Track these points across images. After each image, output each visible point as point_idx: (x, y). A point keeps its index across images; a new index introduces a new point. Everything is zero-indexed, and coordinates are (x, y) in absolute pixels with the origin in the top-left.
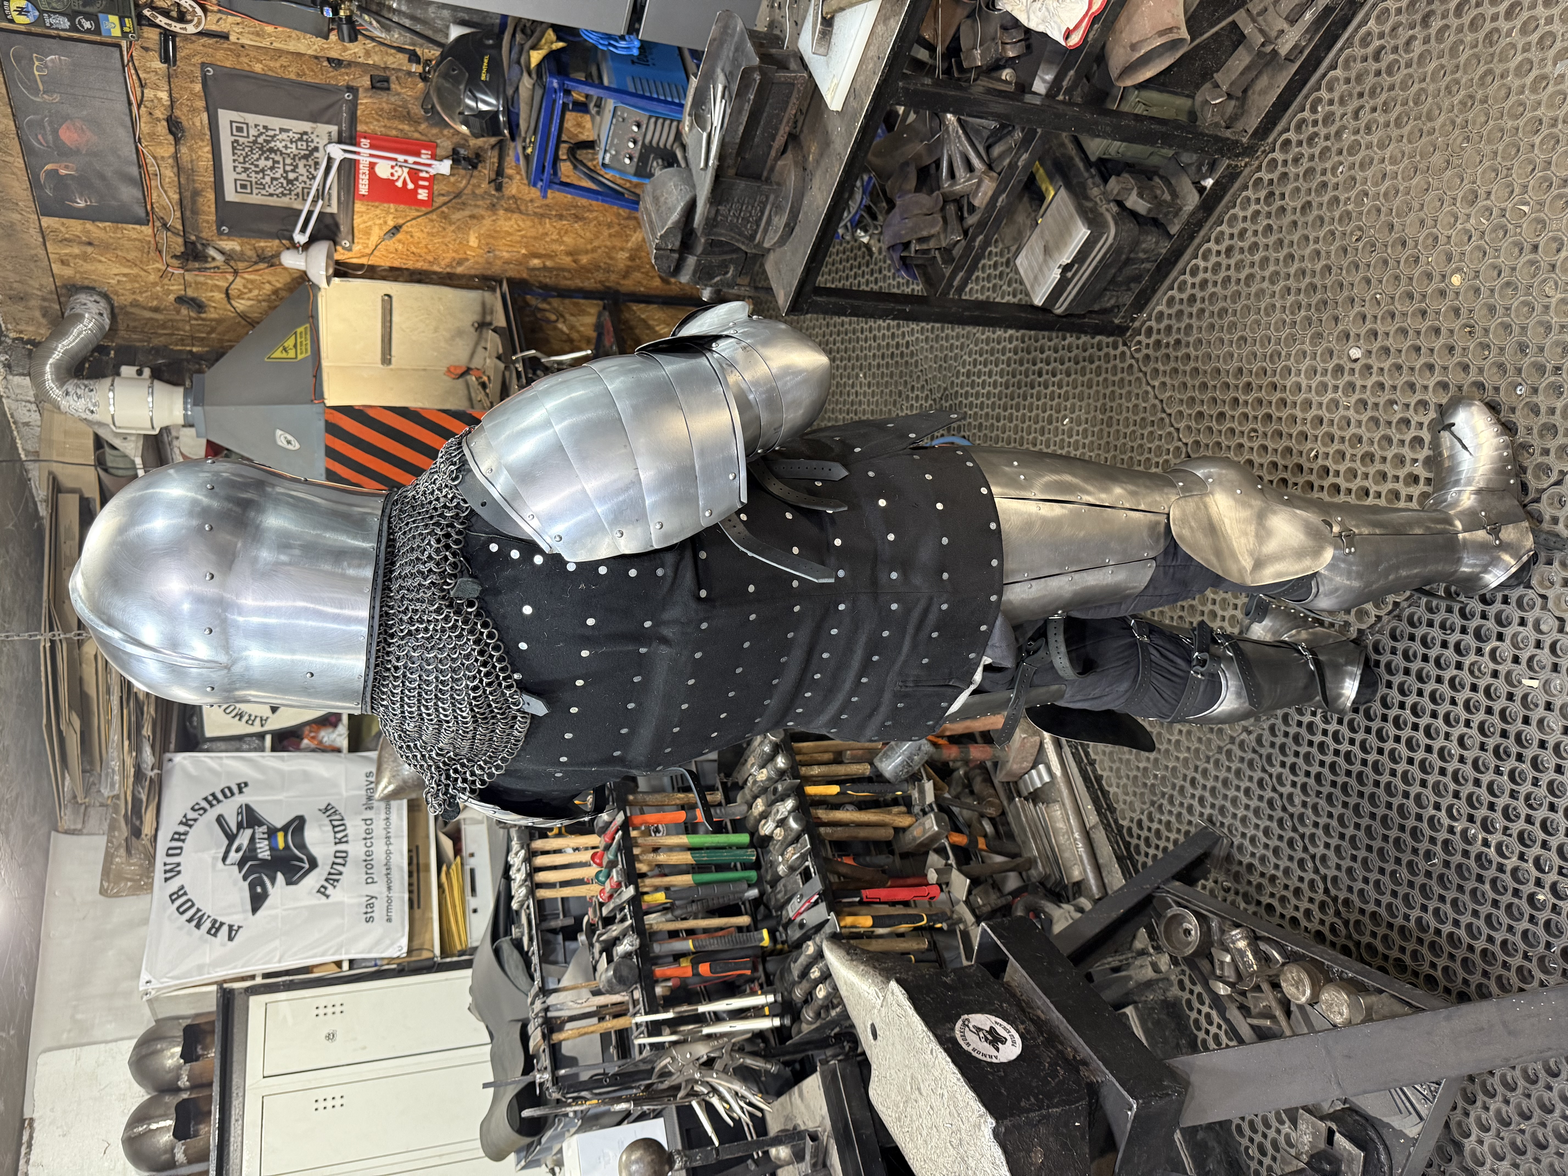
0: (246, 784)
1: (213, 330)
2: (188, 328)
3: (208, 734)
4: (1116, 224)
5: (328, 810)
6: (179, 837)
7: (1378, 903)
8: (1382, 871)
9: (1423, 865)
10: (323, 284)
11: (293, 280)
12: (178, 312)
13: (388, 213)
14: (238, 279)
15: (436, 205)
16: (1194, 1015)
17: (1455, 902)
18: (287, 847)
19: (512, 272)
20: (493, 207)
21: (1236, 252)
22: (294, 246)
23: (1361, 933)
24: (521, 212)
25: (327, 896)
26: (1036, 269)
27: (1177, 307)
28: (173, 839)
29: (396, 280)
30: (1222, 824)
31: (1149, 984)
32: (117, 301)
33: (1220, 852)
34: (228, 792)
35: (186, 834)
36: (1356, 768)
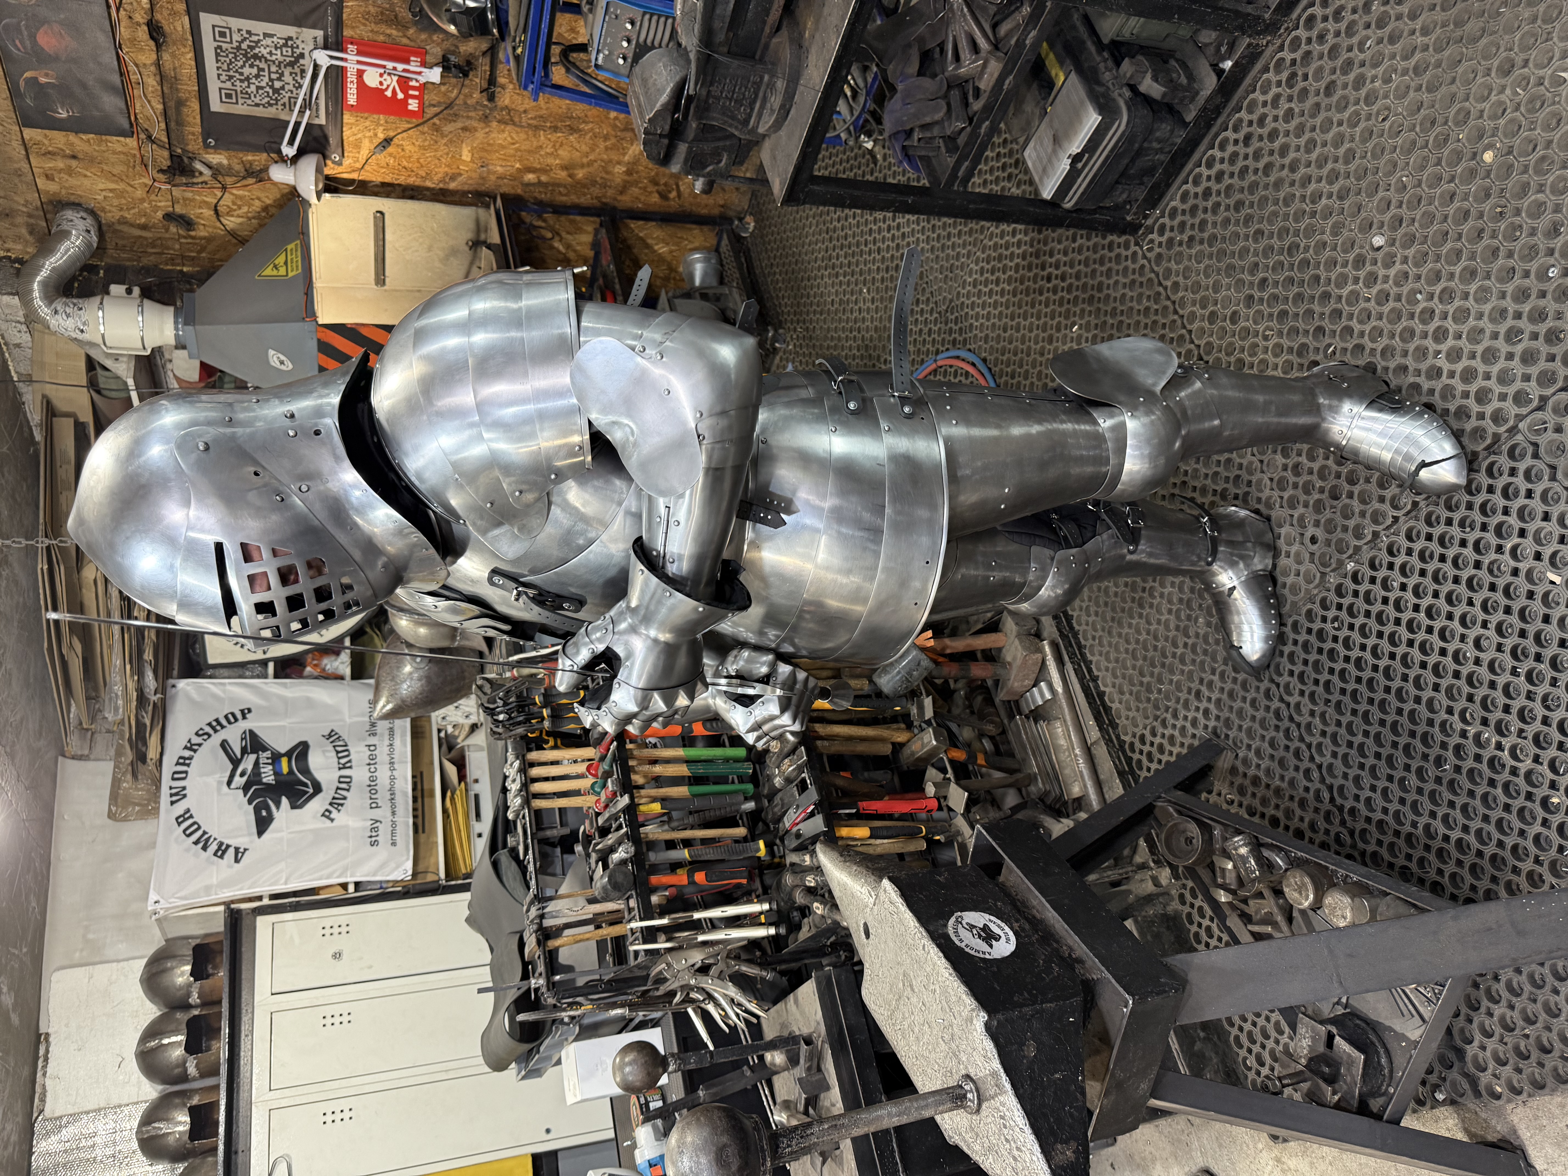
0: (249, 710)
1: (203, 249)
2: (177, 246)
3: (211, 660)
4: (1129, 109)
5: (331, 736)
6: (184, 761)
7: (1385, 811)
8: (1390, 778)
9: (1432, 771)
10: (313, 200)
11: (283, 196)
12: (167, 230)
13: (378, 124)
14: (227, 195)
15: (428, 116)
16: (1194, 928)
17: (1465, 808)
18: (291, 772)
19: (507, 188)
20: (485, 119)
21: (1255, 139)
22: (282, 159)
23: (1366, 842)
24: (514, 124)
25: (332, 820)
26: (1045, 161)
27: (1191, 202)
28: (178, 764)
29: (388, 196)
30: (1227, 736)
31: (1149, 899)
32: (105, 218)
33: (1225, 761)
34: (231, 718)
35: (191, 758)
36: (1367, 674)
